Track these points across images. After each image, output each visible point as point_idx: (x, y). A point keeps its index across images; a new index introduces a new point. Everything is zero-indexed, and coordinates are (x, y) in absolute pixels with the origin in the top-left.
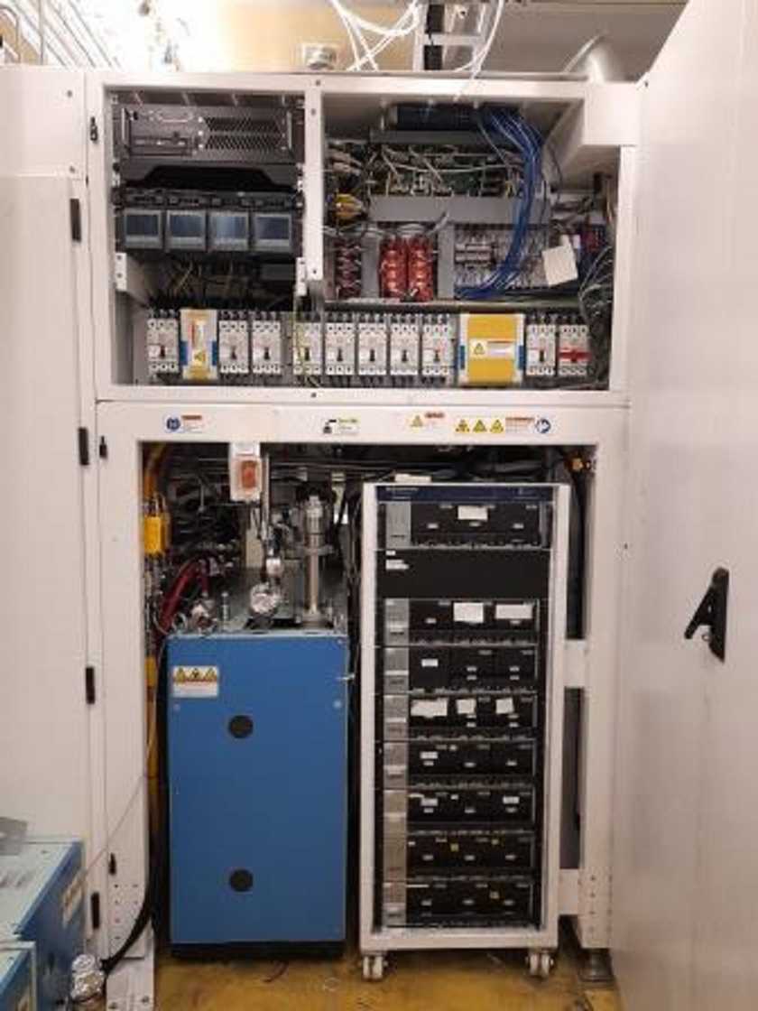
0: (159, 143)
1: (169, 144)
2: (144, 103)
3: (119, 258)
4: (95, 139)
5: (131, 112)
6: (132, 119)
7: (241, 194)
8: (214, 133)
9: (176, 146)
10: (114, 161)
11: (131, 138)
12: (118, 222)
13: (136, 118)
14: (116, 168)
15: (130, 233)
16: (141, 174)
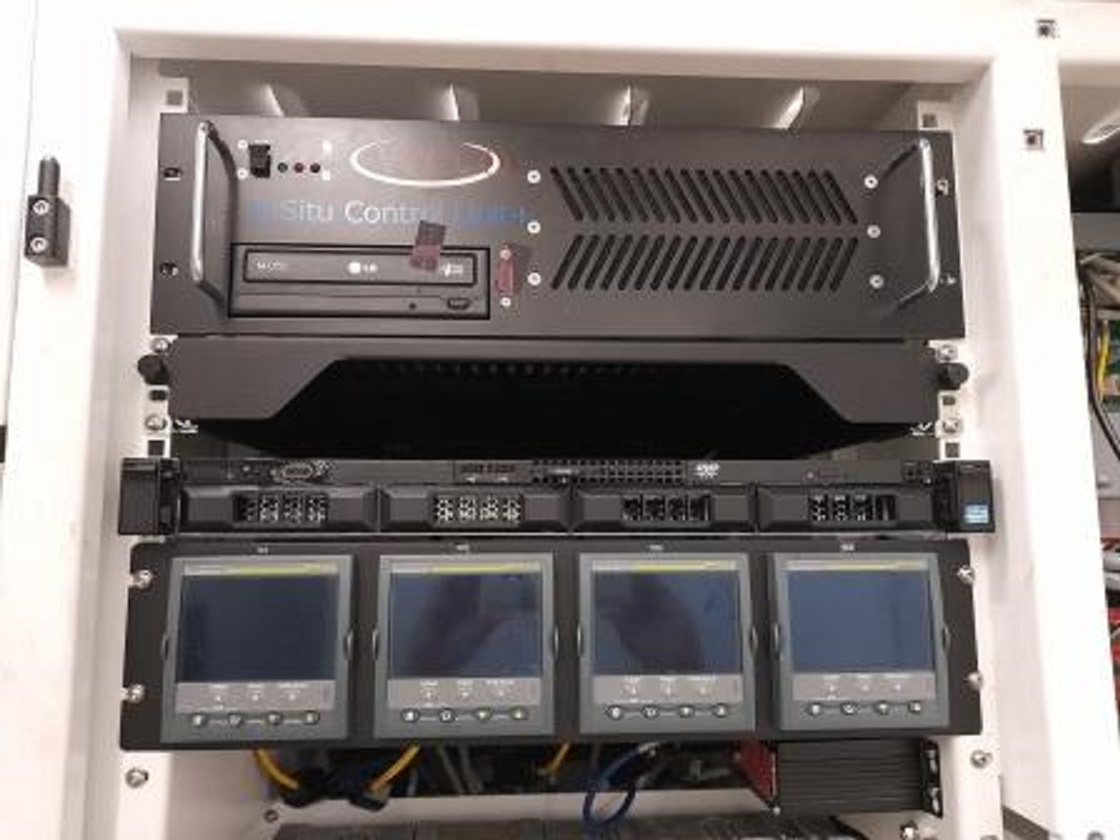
0: (355, 268)
1: (401, 268)
2: (288, 112)
3: (137, 779)
4: (56, 255)
5: (240, 148)
6: (243, 173)
7: (707, 469)
8: (587, 227)
9: (430, 277)
10: (145, 343)
11: (233, 250)
12: (143, 608)
13: (261, 170)
14: (154, 370)
15: (194, 669)
16: (268, 400)
